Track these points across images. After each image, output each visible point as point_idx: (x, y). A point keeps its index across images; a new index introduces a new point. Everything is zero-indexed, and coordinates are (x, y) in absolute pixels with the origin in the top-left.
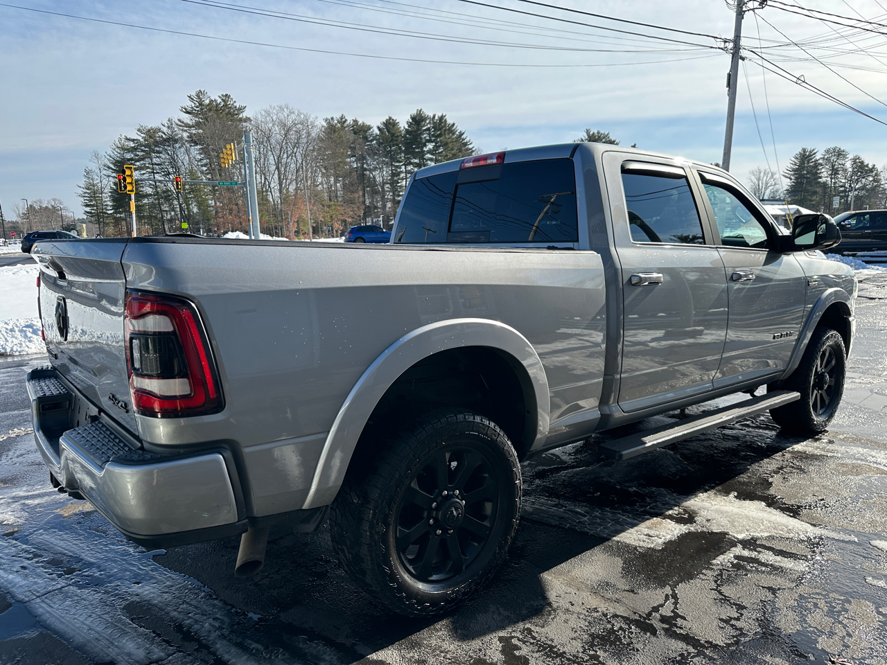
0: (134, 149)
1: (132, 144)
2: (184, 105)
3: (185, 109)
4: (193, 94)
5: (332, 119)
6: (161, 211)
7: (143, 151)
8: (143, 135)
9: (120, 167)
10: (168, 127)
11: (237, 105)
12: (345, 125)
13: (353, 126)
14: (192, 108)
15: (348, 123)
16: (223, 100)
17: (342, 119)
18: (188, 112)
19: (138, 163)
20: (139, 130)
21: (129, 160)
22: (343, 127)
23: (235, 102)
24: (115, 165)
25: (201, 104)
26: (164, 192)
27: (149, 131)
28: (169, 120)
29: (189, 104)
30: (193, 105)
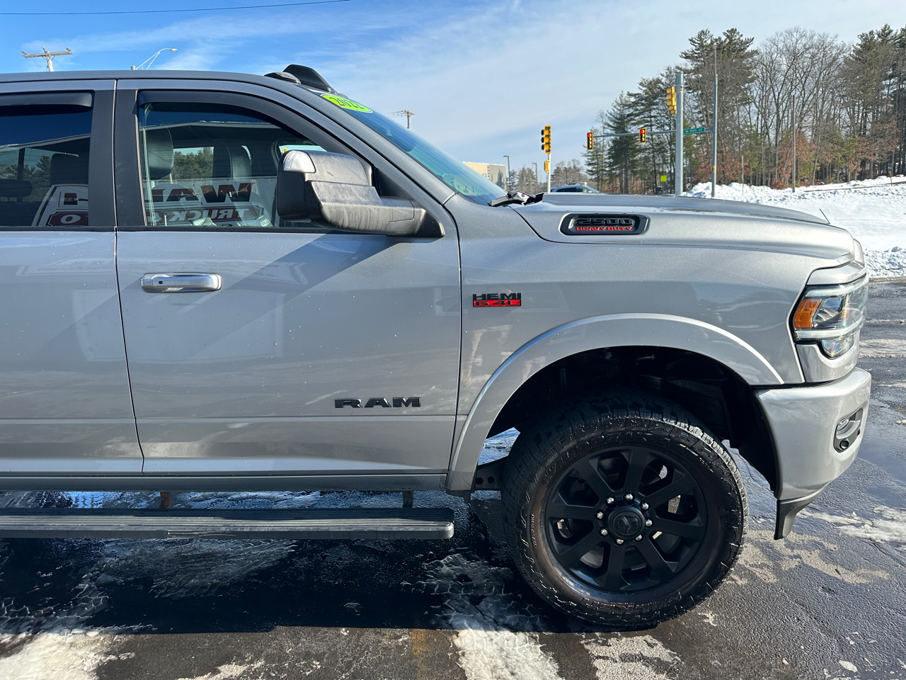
0: (635, 104)
1: (633, 99)
2: (685, 50)
3: (685, 54)
4: (695, 35)
5: (871, 33)
6: (655, 165)
7: (643, 105)
8: (644, 89)
9: (620, 123)
10: (667, 77)
11: (743, 38)
12: (889, 37)
13: (901, 37)
14: (693, 51)
15: (894, 33)
16: (728, 37)
17: (884, 31)
18: (687, 58)
19: (637, 118)
20: (641, 84)
21: (629, 115)
22: (884, 41)
23: (742, 36)
24: (615, 122)
25: (701, 46)
26: (658, 145)
27: (651, 83)
28: (668, 69)
29: (690, 48)
30: (694, 48)
